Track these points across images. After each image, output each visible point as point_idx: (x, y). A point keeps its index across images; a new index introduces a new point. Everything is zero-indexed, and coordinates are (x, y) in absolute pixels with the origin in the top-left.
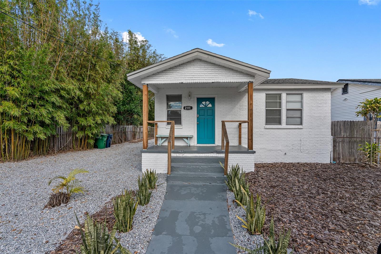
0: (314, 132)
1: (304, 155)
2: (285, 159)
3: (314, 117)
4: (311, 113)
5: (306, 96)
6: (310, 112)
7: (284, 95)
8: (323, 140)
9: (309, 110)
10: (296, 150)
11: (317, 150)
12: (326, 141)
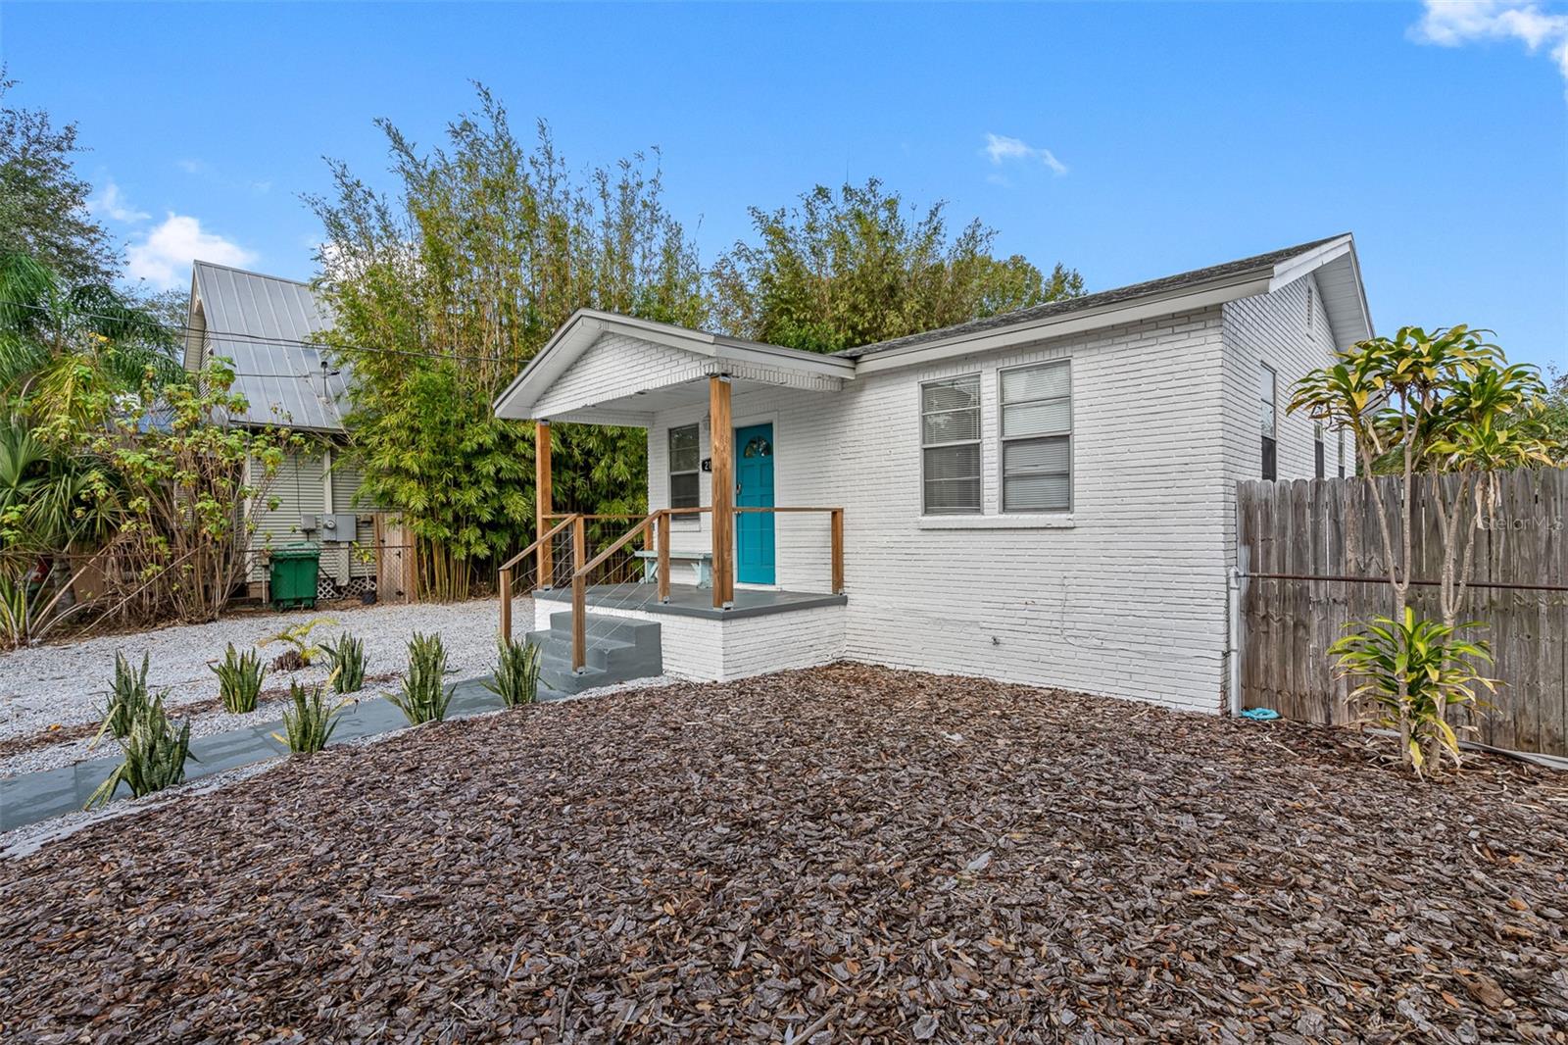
0: (1130, 545)
1: (1080, 655)
2: (998, 667)
3: (1129, 471)
4: (1111, 450)
5: (1086, 367)
6: (1107, 443)
7: (989, 382)
8: (1174, 585)
9: (1104, 436)
10: (1044, 630)
11: (1141, 639)
12: (1191, 593)
